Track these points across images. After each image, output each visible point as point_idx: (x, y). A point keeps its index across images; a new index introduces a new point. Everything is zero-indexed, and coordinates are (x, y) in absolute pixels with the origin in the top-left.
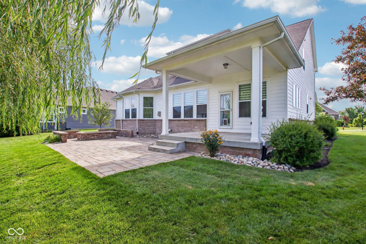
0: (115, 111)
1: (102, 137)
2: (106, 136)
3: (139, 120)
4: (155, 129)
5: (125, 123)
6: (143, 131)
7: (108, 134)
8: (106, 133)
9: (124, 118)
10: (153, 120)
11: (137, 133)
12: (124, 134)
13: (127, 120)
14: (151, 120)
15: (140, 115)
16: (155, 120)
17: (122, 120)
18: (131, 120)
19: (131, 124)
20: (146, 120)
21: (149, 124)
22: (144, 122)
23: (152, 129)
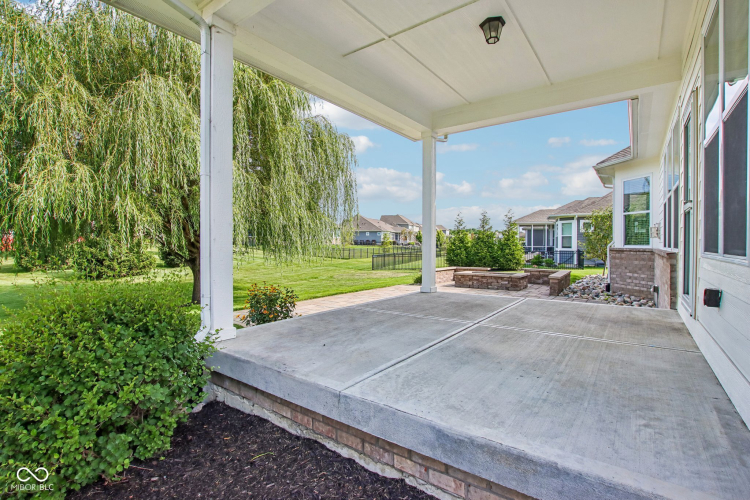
10: (648, 251)
11: (608, 288)
21: (636, 262)
22: (623, 255)
23: (643, 279)
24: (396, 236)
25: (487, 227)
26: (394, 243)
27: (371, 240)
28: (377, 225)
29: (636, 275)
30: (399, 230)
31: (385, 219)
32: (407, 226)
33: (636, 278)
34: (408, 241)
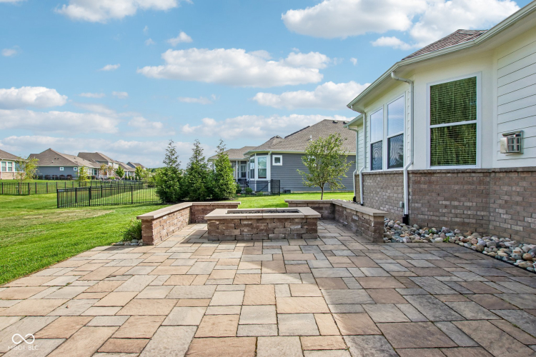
0: (353, 158)
1: (268, 231)
2: (280, 230)
3: (414, 173)
4: (486, 207)
5: (369, 182)
6: (426, 215)
7: (287, 224)
8: (280, 220)
9: (368, 170)
10: (474, 171)
11: (406, 220)
12: (354, 221)
13: (375, 174)
14: (463, 172)
15: (418, 157)
16: (487, 172)
17: (363, 175)
18: (386, 174)
19: (387, 187)
20: (441, 172)
21: (457, 187)
22: (434, 178)
23: (469, 208)
24: (96, 171)
25: (200, 158)
26: (93, 178)
27: (66, 175)
28: (73, 160)
29: (456, 203)
30: (98, 166)
31: (82, 155)
32: (107, 162)
33: (456, 207)
34: (108, 176)
